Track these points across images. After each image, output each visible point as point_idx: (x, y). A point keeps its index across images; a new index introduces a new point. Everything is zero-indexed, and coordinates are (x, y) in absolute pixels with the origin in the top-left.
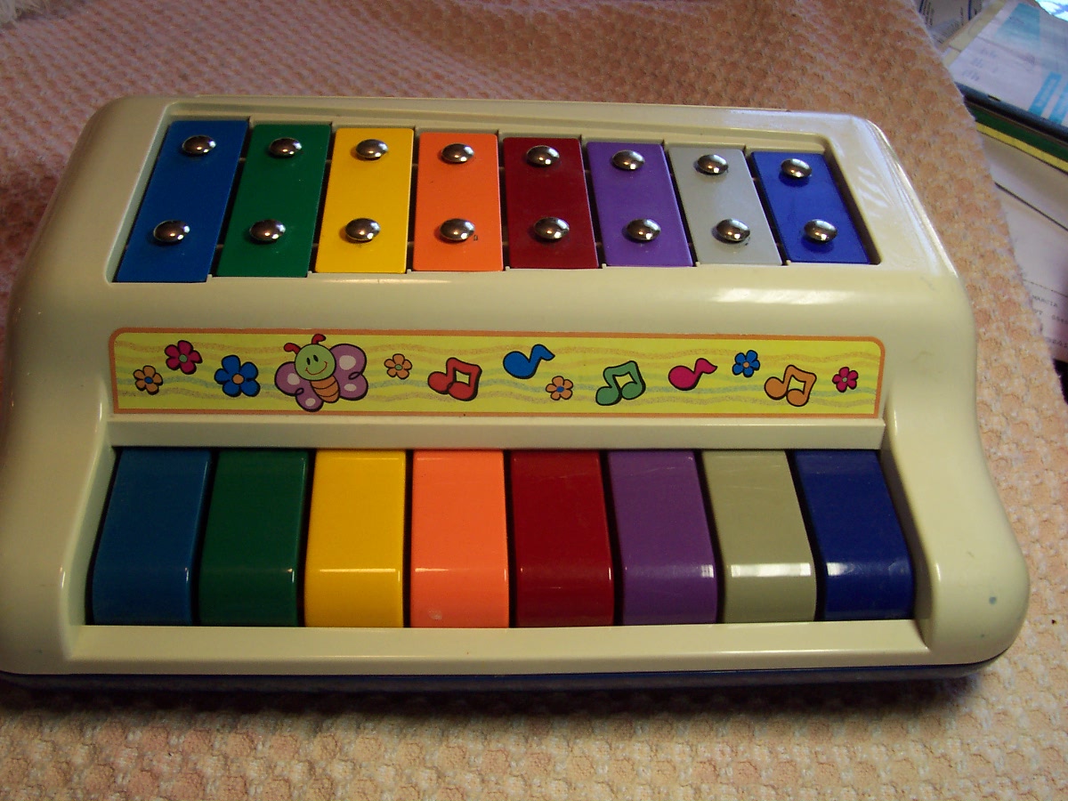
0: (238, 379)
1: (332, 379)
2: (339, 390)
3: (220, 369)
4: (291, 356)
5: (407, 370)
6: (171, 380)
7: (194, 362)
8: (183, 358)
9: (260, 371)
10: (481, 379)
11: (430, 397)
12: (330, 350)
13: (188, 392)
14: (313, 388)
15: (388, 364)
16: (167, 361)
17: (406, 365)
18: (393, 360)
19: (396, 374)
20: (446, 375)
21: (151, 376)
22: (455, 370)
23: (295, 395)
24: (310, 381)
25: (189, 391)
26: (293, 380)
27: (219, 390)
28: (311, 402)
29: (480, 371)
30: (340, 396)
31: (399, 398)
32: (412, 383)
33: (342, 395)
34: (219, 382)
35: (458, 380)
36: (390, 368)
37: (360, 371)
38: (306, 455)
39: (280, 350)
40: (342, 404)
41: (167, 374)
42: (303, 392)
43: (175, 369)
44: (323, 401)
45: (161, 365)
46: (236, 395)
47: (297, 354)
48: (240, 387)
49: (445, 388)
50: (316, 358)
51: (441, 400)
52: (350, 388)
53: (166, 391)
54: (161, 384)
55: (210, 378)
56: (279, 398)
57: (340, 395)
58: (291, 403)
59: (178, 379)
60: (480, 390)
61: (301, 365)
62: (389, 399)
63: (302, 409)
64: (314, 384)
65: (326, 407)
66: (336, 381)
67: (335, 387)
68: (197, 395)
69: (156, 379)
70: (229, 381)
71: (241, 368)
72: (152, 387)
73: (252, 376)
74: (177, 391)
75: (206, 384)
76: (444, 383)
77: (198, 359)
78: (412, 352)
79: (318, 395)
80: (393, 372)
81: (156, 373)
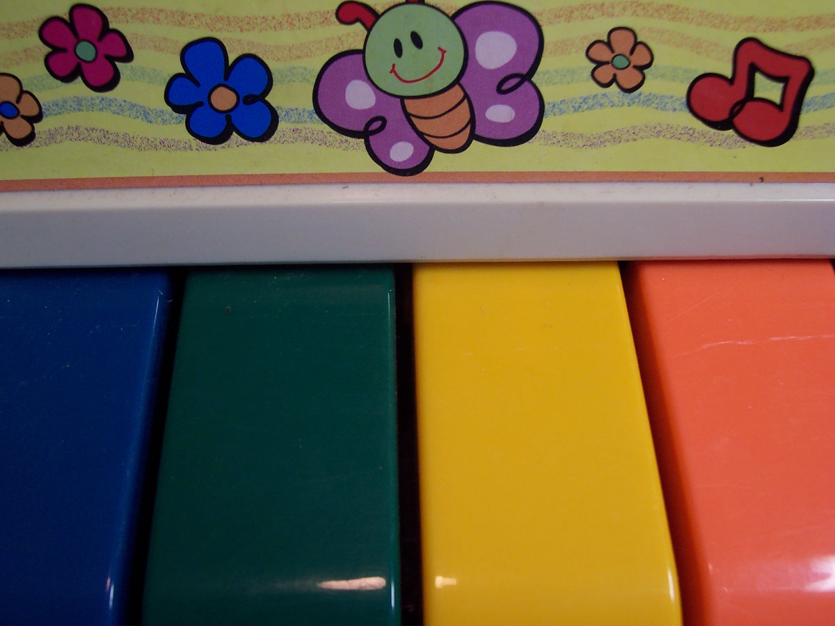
0: (224, 99)
1: (457, 93)
2: (472, 121)
3: (176, 77)
4: (353, 35)
5: (641, 69)
6: (61, 107)
7: (112, 60)
8: (86, 51)
9: (276, 77)
10: (813, 91)
11: (691, 135)
12: (453, 18)
13: (105, 137)
14: (408, 116)
15: (595, 53)
16: (47, 61)
17: (640, 57)
18: (608, 44)
19: (614, 80)
20: (731, 81)
21: (13, 100)
22: (753, 69)
23: (365, 134)
24: (402, 98)
25: (106, 133)
26: (359, 97)
27: (177, 128)
28: (402, 152)
29: (810, 74)
30: (473, 136)
31: (614, 138)
32: (647, 102)
33: (477, 132)
34: (176, 109)
35: (757, 94)
36: (599, 64)
37: (524, 71)
38: (389, 279)
39: (325, 21)
40: (480, 156)
41: (50, 91)
42: (382, 128)
43: (67, 79)
44: (433, 148)
45: (33, 72)
46: (218, 139)
47: (369, 30)
48: (229, 118)
49: (724, 115)
50: (417, 40)
51: (712, 143)
52: (500, 113)
53: (52, 137)
54: (39, 118)
55: (155, 98)
56: (323, 142)
57: (475, 132)
58: (355, 156)
59: (79, 104)
60: (805, 119)
61: (379, 59)
62: (594, 142)
63: (379, 169)
64: (411, 106)
65: (440, 162)
66: (466, 96)
67: (463, 113)
68: (127, 142)
69: (27, 108)
70: (201, 104)
71: (229, 70)
72: (18, 128)
73: (258, 93)
74: (76, 133)
75: (146, 115)
76: (723, 102)
77: (123, 53)
78: (655, 23)
79: (421, 135)
80: (605, 73)
81: (22, 92)
